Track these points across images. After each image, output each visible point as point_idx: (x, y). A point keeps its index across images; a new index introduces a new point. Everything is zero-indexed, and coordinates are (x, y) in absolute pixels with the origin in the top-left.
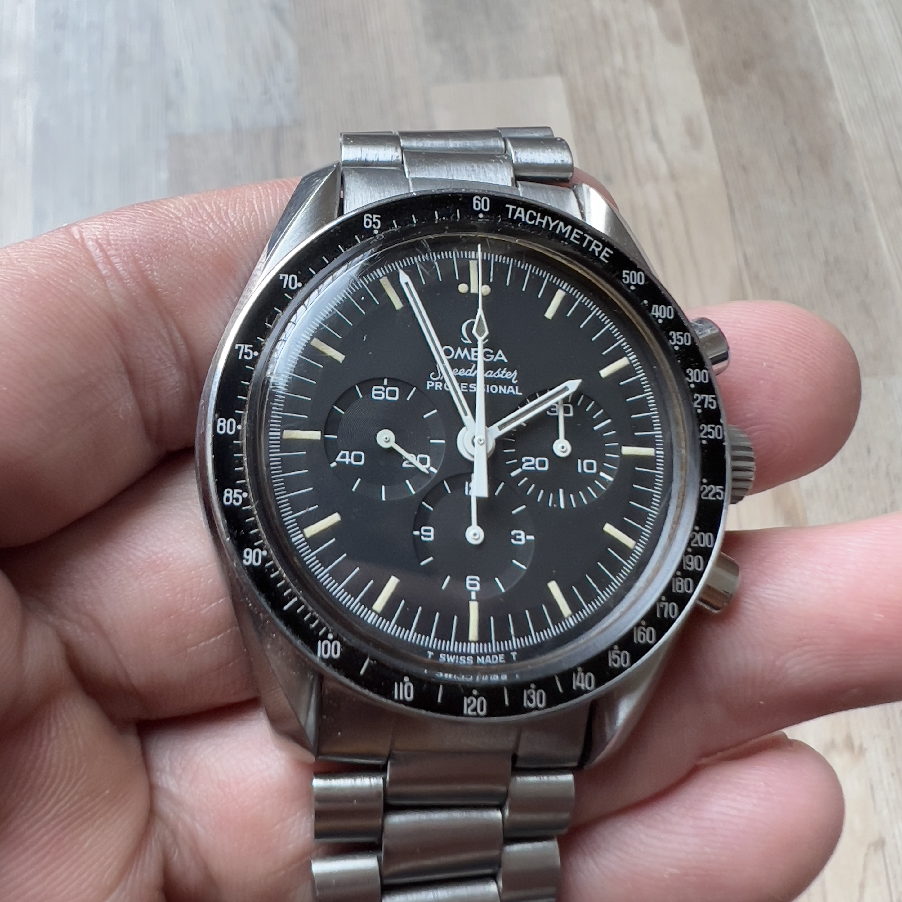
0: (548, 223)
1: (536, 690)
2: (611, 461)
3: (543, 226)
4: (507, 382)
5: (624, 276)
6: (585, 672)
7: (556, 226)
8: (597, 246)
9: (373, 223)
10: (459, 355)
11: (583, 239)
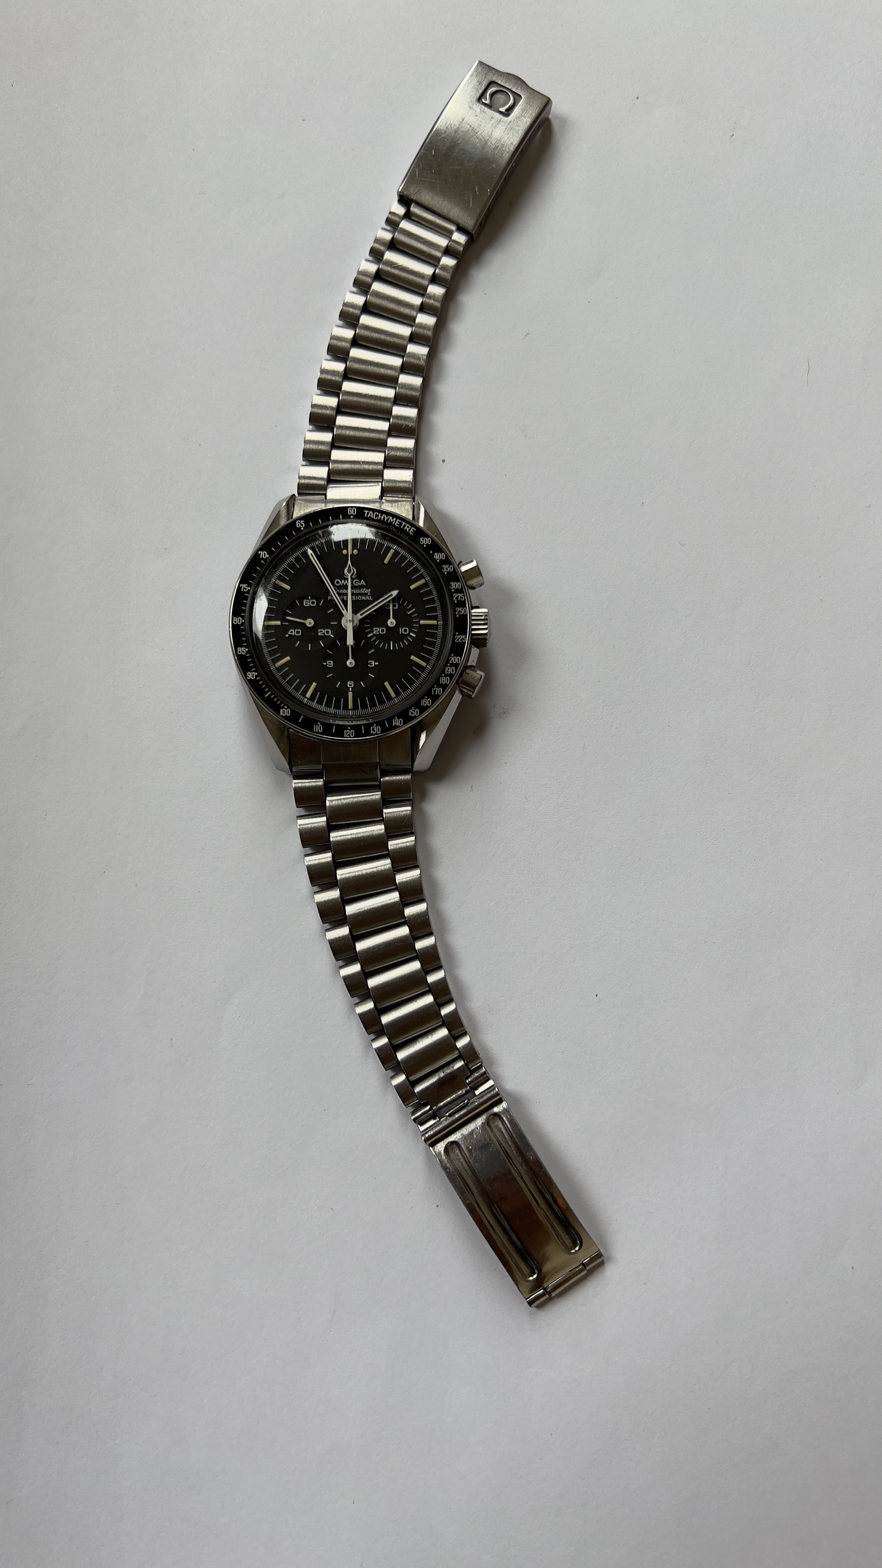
0: (384, 517)
1: (376, 726)
2: (415, 627)
3: (382, 519)
4: (366, 594)
5: (421, 540)
6: (398, 718)
7: (388, 519)
8: (408, 527)
9: (301, 525)
10: (343, 584)
11: (401, 524)
